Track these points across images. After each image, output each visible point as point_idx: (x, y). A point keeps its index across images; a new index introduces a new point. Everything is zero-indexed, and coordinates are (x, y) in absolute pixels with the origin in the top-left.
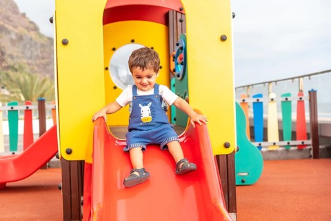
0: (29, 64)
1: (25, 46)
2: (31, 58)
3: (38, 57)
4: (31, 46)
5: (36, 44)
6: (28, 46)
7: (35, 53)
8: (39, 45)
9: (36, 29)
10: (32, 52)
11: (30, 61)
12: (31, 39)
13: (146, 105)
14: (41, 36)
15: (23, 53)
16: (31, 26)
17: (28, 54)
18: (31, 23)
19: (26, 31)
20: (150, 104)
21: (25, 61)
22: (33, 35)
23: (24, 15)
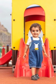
0: (4, 43)
1: (3, 37)
2: (4, 41)
3: (7, 41)
4: (5, 37)
5: (6, 36)
6: (4, 37)
7: (6, 39)
8: (7, 37)
9: (7, 31)
10: (5, 39)
11: (4, 42)
12: (5, 34)
13: (37, 44)
14: (8, 33)
15: (2, 39)
16: (5, 30)
17: (4, 40)
18: (5, 28)
19: (3, 32)
20: (38, 43)
21: (2, 42)
22: (5, 33)
23: (3, 26)
